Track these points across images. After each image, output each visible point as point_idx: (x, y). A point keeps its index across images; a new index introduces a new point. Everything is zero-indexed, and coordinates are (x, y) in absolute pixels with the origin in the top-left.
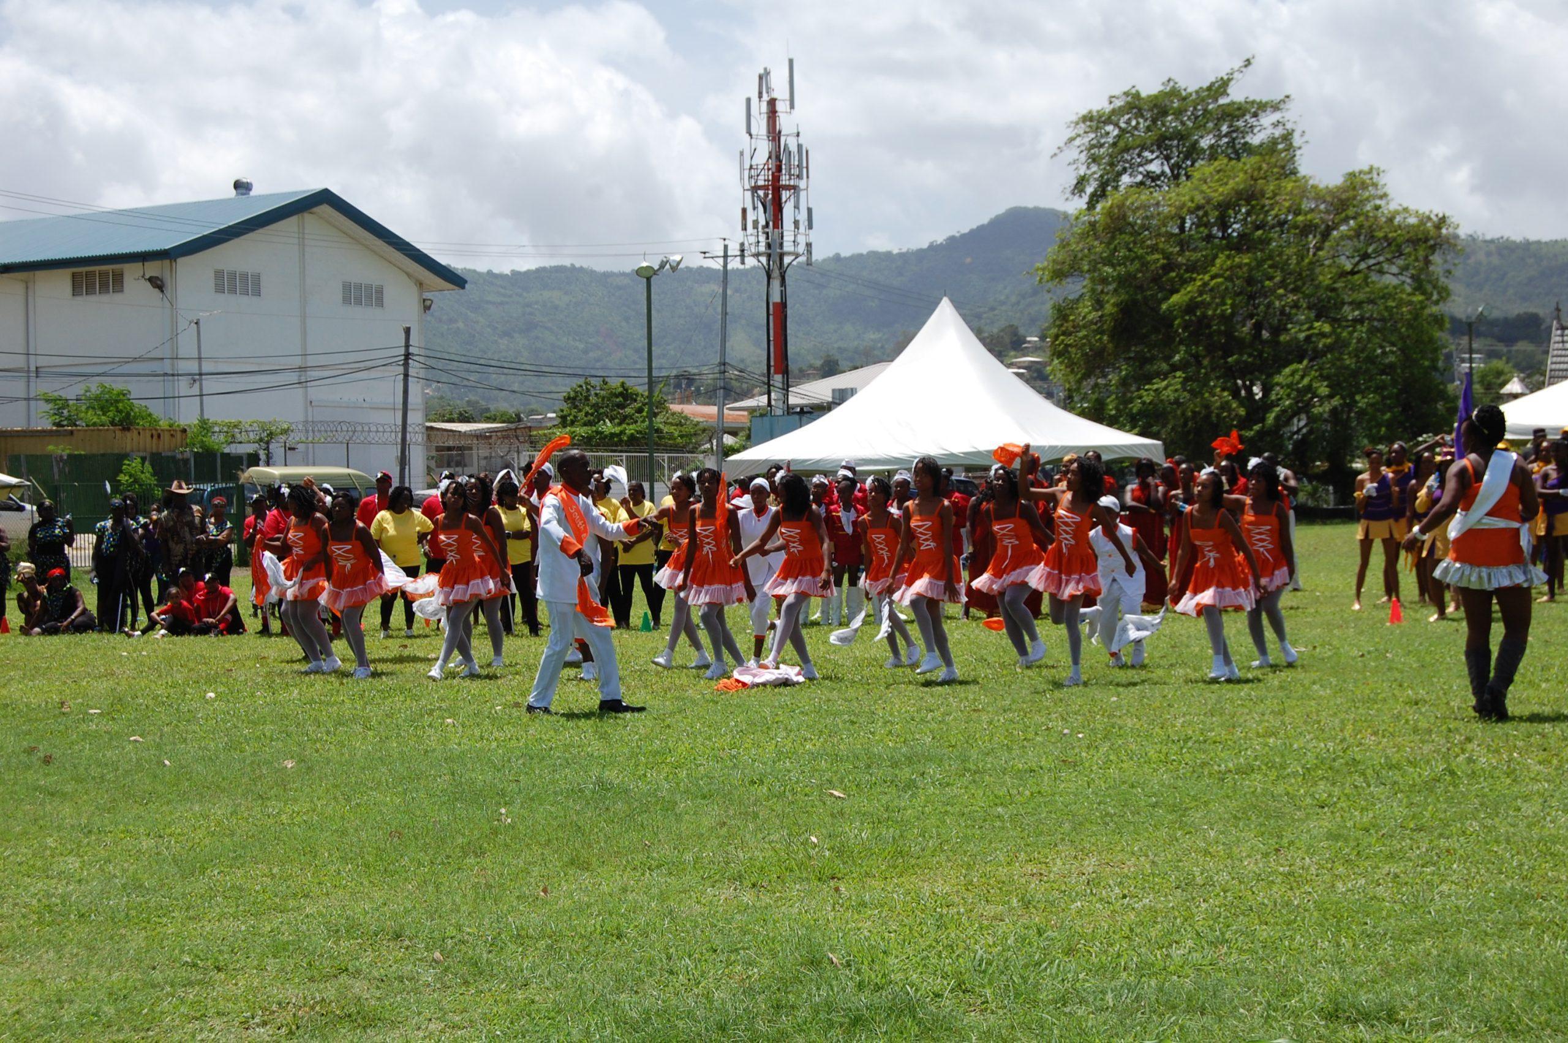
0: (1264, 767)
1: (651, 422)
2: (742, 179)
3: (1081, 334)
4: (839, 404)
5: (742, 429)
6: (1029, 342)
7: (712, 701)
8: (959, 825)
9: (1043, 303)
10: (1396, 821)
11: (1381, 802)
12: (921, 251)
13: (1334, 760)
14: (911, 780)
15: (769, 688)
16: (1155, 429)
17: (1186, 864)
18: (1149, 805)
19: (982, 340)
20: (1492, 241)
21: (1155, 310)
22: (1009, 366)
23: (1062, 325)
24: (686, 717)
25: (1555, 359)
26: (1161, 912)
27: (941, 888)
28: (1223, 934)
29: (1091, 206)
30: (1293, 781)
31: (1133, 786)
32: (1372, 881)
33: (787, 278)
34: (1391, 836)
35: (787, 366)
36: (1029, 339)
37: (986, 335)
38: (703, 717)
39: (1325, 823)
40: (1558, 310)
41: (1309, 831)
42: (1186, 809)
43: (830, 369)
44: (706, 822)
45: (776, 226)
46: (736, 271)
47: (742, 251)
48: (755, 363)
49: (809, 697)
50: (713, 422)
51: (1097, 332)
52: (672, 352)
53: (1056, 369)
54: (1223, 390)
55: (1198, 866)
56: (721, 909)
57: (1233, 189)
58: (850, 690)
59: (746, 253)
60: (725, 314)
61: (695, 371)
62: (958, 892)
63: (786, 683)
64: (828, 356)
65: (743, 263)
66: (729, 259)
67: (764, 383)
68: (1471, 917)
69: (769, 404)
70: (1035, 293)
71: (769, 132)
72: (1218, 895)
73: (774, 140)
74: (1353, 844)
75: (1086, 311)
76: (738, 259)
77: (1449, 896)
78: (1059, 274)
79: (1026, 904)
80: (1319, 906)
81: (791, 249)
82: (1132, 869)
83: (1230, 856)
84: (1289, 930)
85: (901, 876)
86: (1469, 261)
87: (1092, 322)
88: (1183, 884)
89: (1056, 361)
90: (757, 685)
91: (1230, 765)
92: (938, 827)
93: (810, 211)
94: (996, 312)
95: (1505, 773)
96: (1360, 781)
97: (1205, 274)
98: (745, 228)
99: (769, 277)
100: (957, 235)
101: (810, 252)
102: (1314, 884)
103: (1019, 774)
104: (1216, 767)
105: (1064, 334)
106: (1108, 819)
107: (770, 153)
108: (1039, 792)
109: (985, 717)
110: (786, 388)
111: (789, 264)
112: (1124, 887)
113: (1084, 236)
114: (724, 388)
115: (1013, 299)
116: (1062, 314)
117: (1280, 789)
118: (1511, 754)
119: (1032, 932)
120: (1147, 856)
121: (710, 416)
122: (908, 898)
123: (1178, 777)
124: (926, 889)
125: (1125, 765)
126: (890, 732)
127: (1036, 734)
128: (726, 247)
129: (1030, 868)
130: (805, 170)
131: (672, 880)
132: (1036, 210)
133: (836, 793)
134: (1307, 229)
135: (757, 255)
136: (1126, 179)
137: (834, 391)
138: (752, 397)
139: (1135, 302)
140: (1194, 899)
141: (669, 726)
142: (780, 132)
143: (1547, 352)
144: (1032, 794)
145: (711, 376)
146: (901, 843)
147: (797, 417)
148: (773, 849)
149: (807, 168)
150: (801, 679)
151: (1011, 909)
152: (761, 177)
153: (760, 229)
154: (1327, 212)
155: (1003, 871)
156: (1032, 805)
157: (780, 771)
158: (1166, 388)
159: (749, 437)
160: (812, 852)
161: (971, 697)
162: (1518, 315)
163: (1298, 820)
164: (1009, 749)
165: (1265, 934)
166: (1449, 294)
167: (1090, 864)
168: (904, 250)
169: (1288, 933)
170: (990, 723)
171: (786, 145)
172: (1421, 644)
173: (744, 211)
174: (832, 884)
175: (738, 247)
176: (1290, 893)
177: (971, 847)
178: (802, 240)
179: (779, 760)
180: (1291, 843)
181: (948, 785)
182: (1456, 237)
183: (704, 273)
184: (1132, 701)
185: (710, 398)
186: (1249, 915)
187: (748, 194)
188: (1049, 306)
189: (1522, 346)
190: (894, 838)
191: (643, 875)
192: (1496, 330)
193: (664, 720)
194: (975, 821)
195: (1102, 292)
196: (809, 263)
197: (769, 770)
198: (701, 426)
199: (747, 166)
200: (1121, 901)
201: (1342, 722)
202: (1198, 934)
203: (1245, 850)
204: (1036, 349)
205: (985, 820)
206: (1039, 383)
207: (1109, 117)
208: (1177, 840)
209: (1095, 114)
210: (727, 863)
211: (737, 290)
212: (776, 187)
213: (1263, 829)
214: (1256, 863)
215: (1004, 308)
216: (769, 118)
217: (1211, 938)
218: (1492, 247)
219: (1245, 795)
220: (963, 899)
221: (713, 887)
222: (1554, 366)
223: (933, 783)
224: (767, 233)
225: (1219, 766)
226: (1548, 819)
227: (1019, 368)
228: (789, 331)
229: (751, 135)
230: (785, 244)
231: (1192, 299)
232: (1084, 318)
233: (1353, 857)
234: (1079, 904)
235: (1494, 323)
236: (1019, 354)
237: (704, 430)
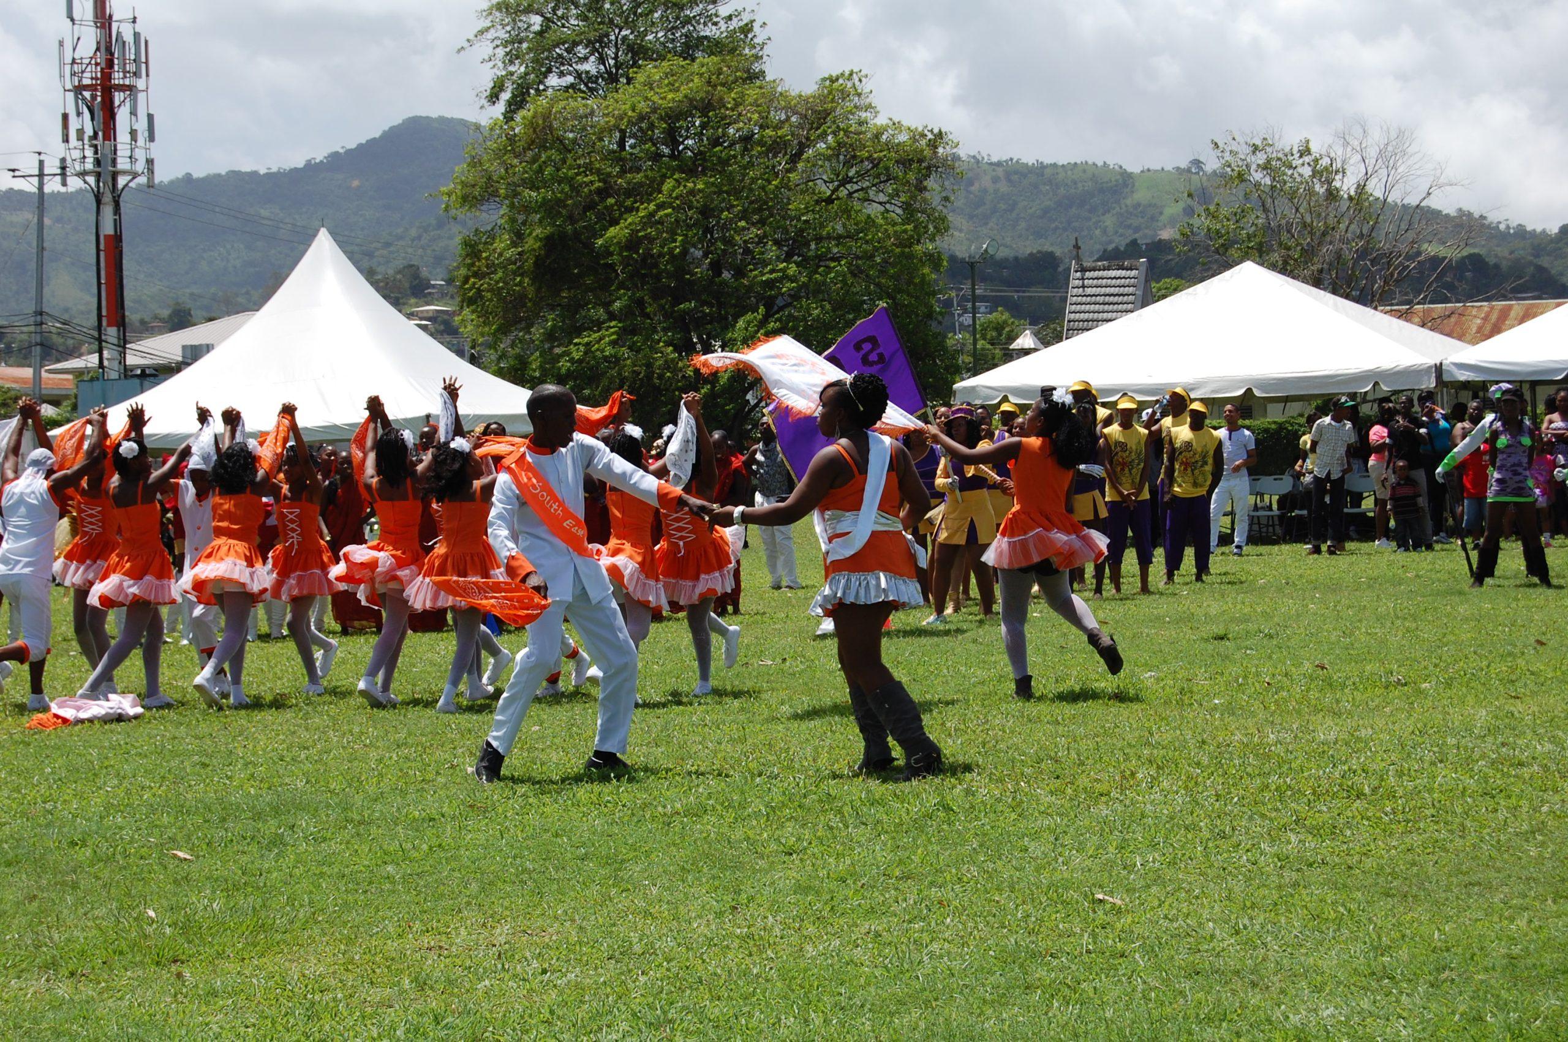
0: (719, 807)
2: (62, 76)
3: (497, 277)
4: (189, 364)
5: (66, 397)
6: (434, 286)
7: (23, 742)
8: (338, 889)
9: (451, 238)
10: (878, 868)
11: (860, 846)
12: (295, 170)
13: (805, 796)
14: (276, 834)
15: (97, 725)
17: (622, 929)
18: (578, 858)
19: (374, 284)
20: (999, 164)
21: (590, 246)
22: (410, 316)
23: (473, 264)
25: (1073, 307)
26: (590, 988)
27: (314, 968)
29: (509, 116)
30: (754, 823)
31: (557, 835)
32: (849, 942)
33: (122, 204)
34: (873, 887)
35: (123, 317)
36: (433, 282)
37: (380, 277)
38: (10, 763)
39: (788, 875)
40: (1077, 247)
41: (773, 883)
42: (623, 861)
43: (180, 320)
45: (106, 137)
46: (55, 195)
48: (82, 313)
49: (148, 735)
50: (27, 388)
51: (515, 273)
53: (468, 322)
55: (636, 931)
56: (28, 1006)
57: (686, 96)
58: (202, 725)
59: (69, 172)
60: (41, 249)
61: (4, 322)
62: (334, 973)
63: (120, 718)
64: (178, 304)
65: (64, 184)
66: (46, 179)
67: (93, 337)
68: (967, 981)
69: (101, 365)
70: (440, 225)
71: (96, 16)
72: (660, 965)
73: (103, 26)
74: (826, 897)
75: (503, 247)
76: (58, 178)
77: (941, 957)
78: (470, 199)
79: (421, 985)
80: (784, 975)
81: (127, 167)
82: (554, 938)
83: (676, 918)
84: (746, 1005)
85: (262, 955)
86: (972, 188)
87: (510, 262)
88: (617, 953)
89: (466, 311)
90: (82, 721)
91: (678, 805)
92: (311, 892)
93: (150, 117)
94: (392, 249)
95: (1010, 806)
96: (835, 821)
97: (649, 201)
98: (66, 140)
99: (99, 202)
100: (341, 151)
101: (151, 171)
102: (778, 948)
103: (416, 826)
104: (660, 809)
105: (476, 275)
106: (525, 877)
107: (98, 43)
108: (440, 845)
109: (373, 754)
110: (123, 345)
111: (126, 185)
112: (544, 960)
113: (500, 153)
114: (42, 344)
115: (413, 232)
116: (472, 249)
117: (738, 834)
118: (1018, 784)
119: (427, 1020)
120: (573, 921)
121: (23, 381)
122: (271, 983)
123: (613, 822)
124: (294, 971)
126: (252, 775)
127: (438, 773)
128: (41, 163)
129: (427, 940)
130: (143, 66)
132: (442, 120)
133: (181, 854)
134: (776, 147)
135: (82, 174)
136: (553, 81)
137: (184, 347)
138: (80, 356)
139: (563, 236)
140: (630, 971)
142: (111, 17)
143: (1065, 299)
144: (431, 848)
145: (25, 329)
146: (263, 914)
147: (137, 381)
148: (98, 927)
149: (147, 63)
150: (139, 710)
151: (402, 992)
152: (87, 75)
153: (86, 141)
154: (801, 126)
155: (392, 946)
156: (432, 862)
157: (109, 828)
158: (600, 340)
159: (75, 408)
160: (149, 930)
161: (356, 729)
162: (1031, 254)
163: (760, 871)
164: (403, 793)
165: (717, 1010)
166: (947, 229)
167: (502, 933)
168: (274, 169)
169: (745, 1009)
170: (380, 761)
171: (118, 33)
172: (912, 654)
173: (65, 117)
174: (173, 968)
175: (58, 164)
176: (748, 960)
177: (352, 917)
178: (140, 155)
179: (108, 815)
180: (751, 899)
181: (325, 840)
182: (956, 158)
183: (13, 198)
184: (558, 729)
185: (25, 358)
186: (697, 989)
187: (71, 96)
188: (458, 239)
189: (1037, 292)
190: (254, 909)
192: (1005, 273)
194: (358, 884)
195: (524, 223)
196: (150, 185)
197: (94, 828)
199: (69, 60)
200: (540, 978)
201: (816, 749)
202: (634, 1015)
203: (695, 907)
204: (442, 296)
205: (370, 883)
206: (448, 338)
207: (529, 6)
208: (611, 900)
210: (38, 947)
211: (59, 220)
212: (106, 87)
213: (717, 883)
214: (708, 925)
215: (401, 243)
217: (650, 1018)
218: (1000, 171)
219: (695, 842)
220: (341, 981)
221: (19, 978)
222: (1072, 316)
223: (306, 837)
224: (96, 146)
225: (664, 807)
226: (1060, 860)
227: (421, 319)
228: (125, 273)
229: (72, 20)
230: (119, 160)
231: (633, 234)
232: (501, 255)
233: (825, 913)
234: (487, 982)
235: (1002, 264)
236: (421, 302)
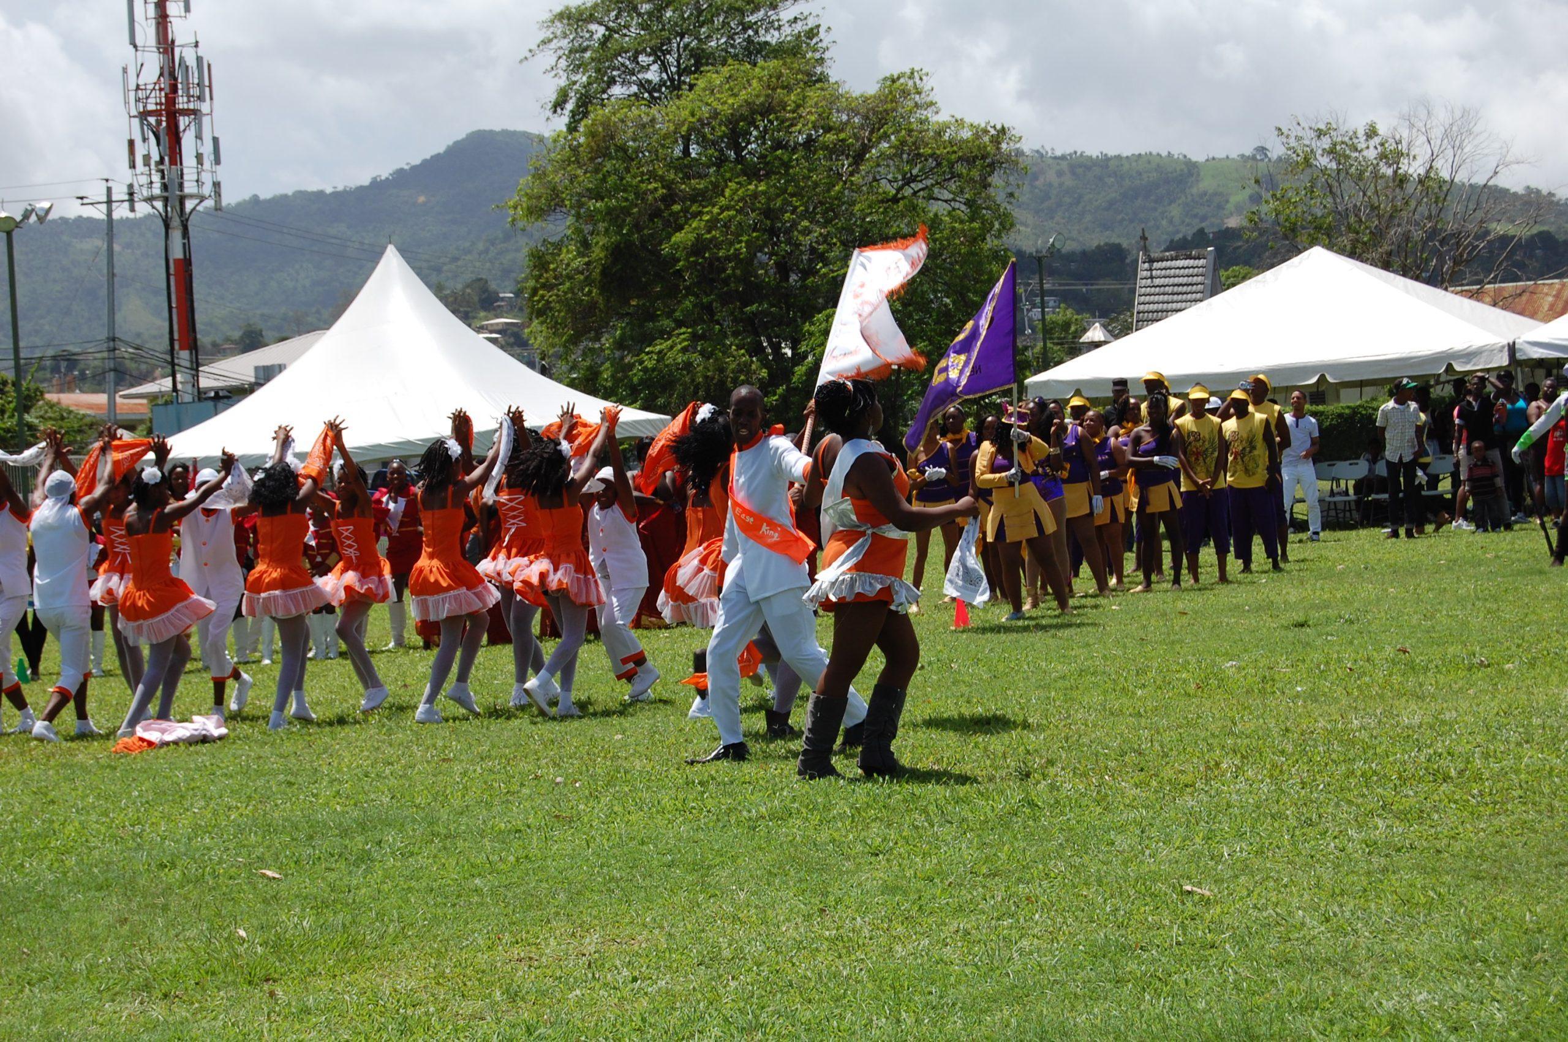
0: (804, 810)
1: (21, 418)
2: (126, 102)
3: (564, 287)
4: (262, 385)
5: (142, 421)
6: (503, 299)
7: (109, 766)
8: (427, 903)
9: (518, 250)
10: (965, 866)
11: (947, 845)
12: (361, 189)
13: (889, 797)
14: (363, 850)
15: (182, 747)
16: (661, 401)
17: (710, 935)
18: (664, 865)
19: (444, 300)
20: (1063, 157)
21: (656, 253)
22: (479, 330)
23: (541, 276)
24: (75, 789)
25: (1142, 299)
26: (681, 995)
27: (405, 983)
28: (756, 1017)
29: (572, 128)
30: (840, 824)
31: (643, 843)
32: (938, 942)
33: (190, 228)
34: (960, 885)
35: (195, 340)
36: (501, 295)
37: (448, 292)
38: (97, 788)
39: (875, 875)
40: (1144, 238)
42: (709, 867)
43: (252, 341)
44: (102, 919)
45: (173, 162)
46: (124, 221)
47: (131, 194)
48: (155, 337)
49: (234, 755)
50: (102, 414)
51: (583, 283)
52: (47, 327)
53: (538, 333)
54: (739, 347)
55: (725, 936)
56: (122, 1029)
57: (746, 101)
58: (287, 744)
59: (136, 197)
60: (112, 275)
61: (77, 350)
62: (426, 987)
63: (205, 739)
64: (249, 325)
65: (132, 209)
66: (114, 205)
67: (166, 361)
68: (1058, 977)
69: (175, 388)
70: (507, 238)
71: (159, 42)
72: (750, 970)
73: (165, 52)
74: (913, 896)
75: (570, 258)
76: (126, 205)
77: (1031, 953)
78: (537, 212)
79: (513, 996)
80: (874, 976)
81: (194, 191)
82: (643, 945)
83: (764, 922)
84: (837, 1007)
85: (354, 972)
86: (1037, 183)
87: (578, 272)
88: (707, 959)
89: (536, 322)
90: (167, 744)
91: (763, 810)
92: (400, 907)
93: (216, 141)
94: (460, 263)
95: (1095, 800)
96: (920, 820)
97: (714, 206)
98: (133, 166)
99: (167, 227)
100: (406, 167)
101: (218, 194)
102: (868, 949)
103: (501, 837)
104: (745, 813)
105: (544, 286)
106: (613, 885)
107: (162, 68)
108: (527, 857)
109: (457, 768)
110: (195, 367)
111: (194, 209)
112: (634, 968)
113: (564, 164)
114: (115, 370)
115: (481, 246)
116: (540, 262)
117: (824, 836)
118: (1102, 777)
119: (520, 1032)
120: (662, 928)
121: (98, 407)
122: (363, 999)
123: (699, 828)
124: (386, 987)
125: (633, 818)
126: (338, 792)
128: (109, 190)
129: (517, 951)
130: (207, 90)
131: (60, 996)
132: (505, 133)
133: (269, 873)
134: (837, 150)
135: (150, 199)
136: (617, 90)
137: (257, 368)
138: (154, 380)
139: (629, 245)
140: (720, 976)
141: (53, 802)
142: (173, 42)
143: (1133, 291)
144: (518, 860)
145: (98, 355)
146: (353, 931)
147: (211, 404)
148: (190, 948)
149: (210, 86)
150: (223, 731)
151: (494, 1004)
152: (152, 100)
153: (153, 166)
154: (863, 127)
155: (482, 958)
156: (519, 873)
157: (198, 849)
158: (672, 348)
160: (241, 950)
161: (440, 743)
162: (1098, 247)
163: (847, 872)
164: (489, 805)
165: (808, 1013)
166: (1012, 225)
167: (591, 942)
168: (340, 188)
169: (836, 1011)
170: (465, 773)
171: (181, 58)
172: (991, 650)
173: (131, 143)
174: (266, 987)
175: (125, 190)
176: (838, 962)
177: (442, 931)
178: (207, 178)
179: (196, 836)
180: (839, 901)
181: (412, 854)
182: (1020, 153)
183: (82, 226)
184: (641, 737)
185: (99, 384)
186: (788, 992)
187: (136, 122)
188: (525, 251)
189: (1107, 285)
190: (344, 925)
191: (21, 991)
192: (1073, 266)
193: (46, 795)
194: (446, 898)
195: (590, 233)
196: (218, 208)
197: (183, 850)
198: (88, 420)
199: (133, 86)
200: (630, 986)
202: (726, 1020)
203: (782, 911)
204: (511, 308)
205: (459, 896)
206: (518, 350)
207: (591, 15)
208: (699, 906)
209: (573, 10)
210: (130, 970)
211: (128, 245)
212: (171, 112)
213: (804, 886)
214: (797, 928)
215: (469, 257)
216: (158, 24)
217: (741, 1023)
218: (1064, 165)
219: (781, 845)
220: (433, 995)
221: (113, 1001)
222: (1141, 307)
223: (393, 853)
224: (162, 171)
225: (749, 811)
226: (1147, 852)
227: (491, 332)
228: (196, 296)
229: (135, 46)
230: (186, 184)
231: (699, 237)
232: (568, 265)
233: (913, 913)
234: (578, 992)
235: (1070, 257)
236: (490, 315)
237: (91, 426)
